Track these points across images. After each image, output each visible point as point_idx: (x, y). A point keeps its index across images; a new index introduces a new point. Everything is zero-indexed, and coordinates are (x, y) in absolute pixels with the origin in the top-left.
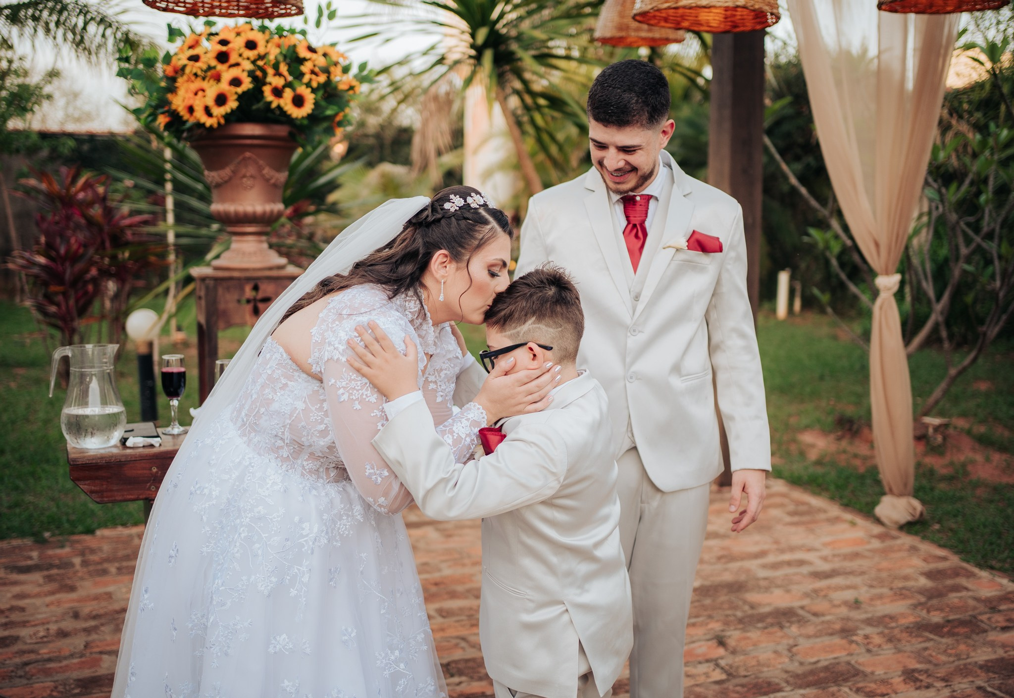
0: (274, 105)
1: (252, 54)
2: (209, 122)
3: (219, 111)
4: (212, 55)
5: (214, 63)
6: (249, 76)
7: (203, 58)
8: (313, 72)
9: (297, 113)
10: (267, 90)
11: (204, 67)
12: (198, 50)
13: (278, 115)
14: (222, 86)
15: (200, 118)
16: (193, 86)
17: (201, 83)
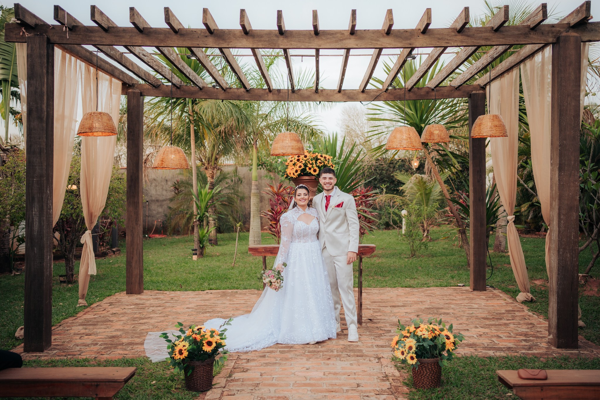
0: (309, 172)
1: (305, 159)
2: (294, 177)
3: (296, 174)
4: (296, 160)
5: (296, 162)
6: (303, 165)
7: (294, 161)
8: (320, 163)
9: (314, 173)
10: (307, 168)
11: (294, 163)
12: (293, 159)
13: (310, 174)
14: (297, 168)
15: (292, 175)
16: (291, 168)
17: (293, 167)
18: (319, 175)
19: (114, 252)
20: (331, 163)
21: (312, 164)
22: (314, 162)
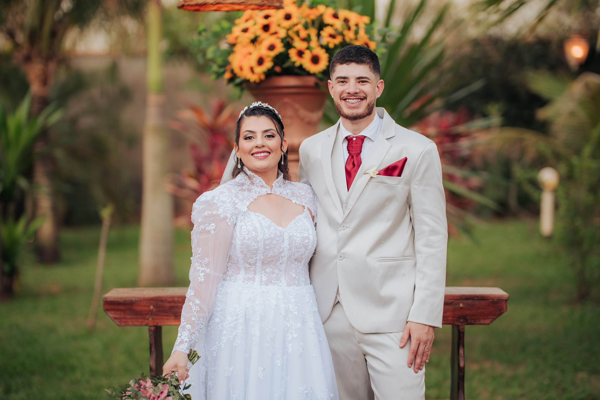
0: (297, 64)
1: (287, 24)
2: (253, 78)
3: (259, 71)
4: (259, 27)
5: (259, 32)
6: (281, 42)
8: (331, 36)
9: (313, 69)
10: (292, 53)
11: (252, 36)
12: (250, 24)
13: (301, 71)
14: (262, 50)
15: (246, 74)
16: (245, 51)
17: (251, 48)
18: (327, 73)
20: (362, 35)
21: (307, 39)
22: (313, 32)
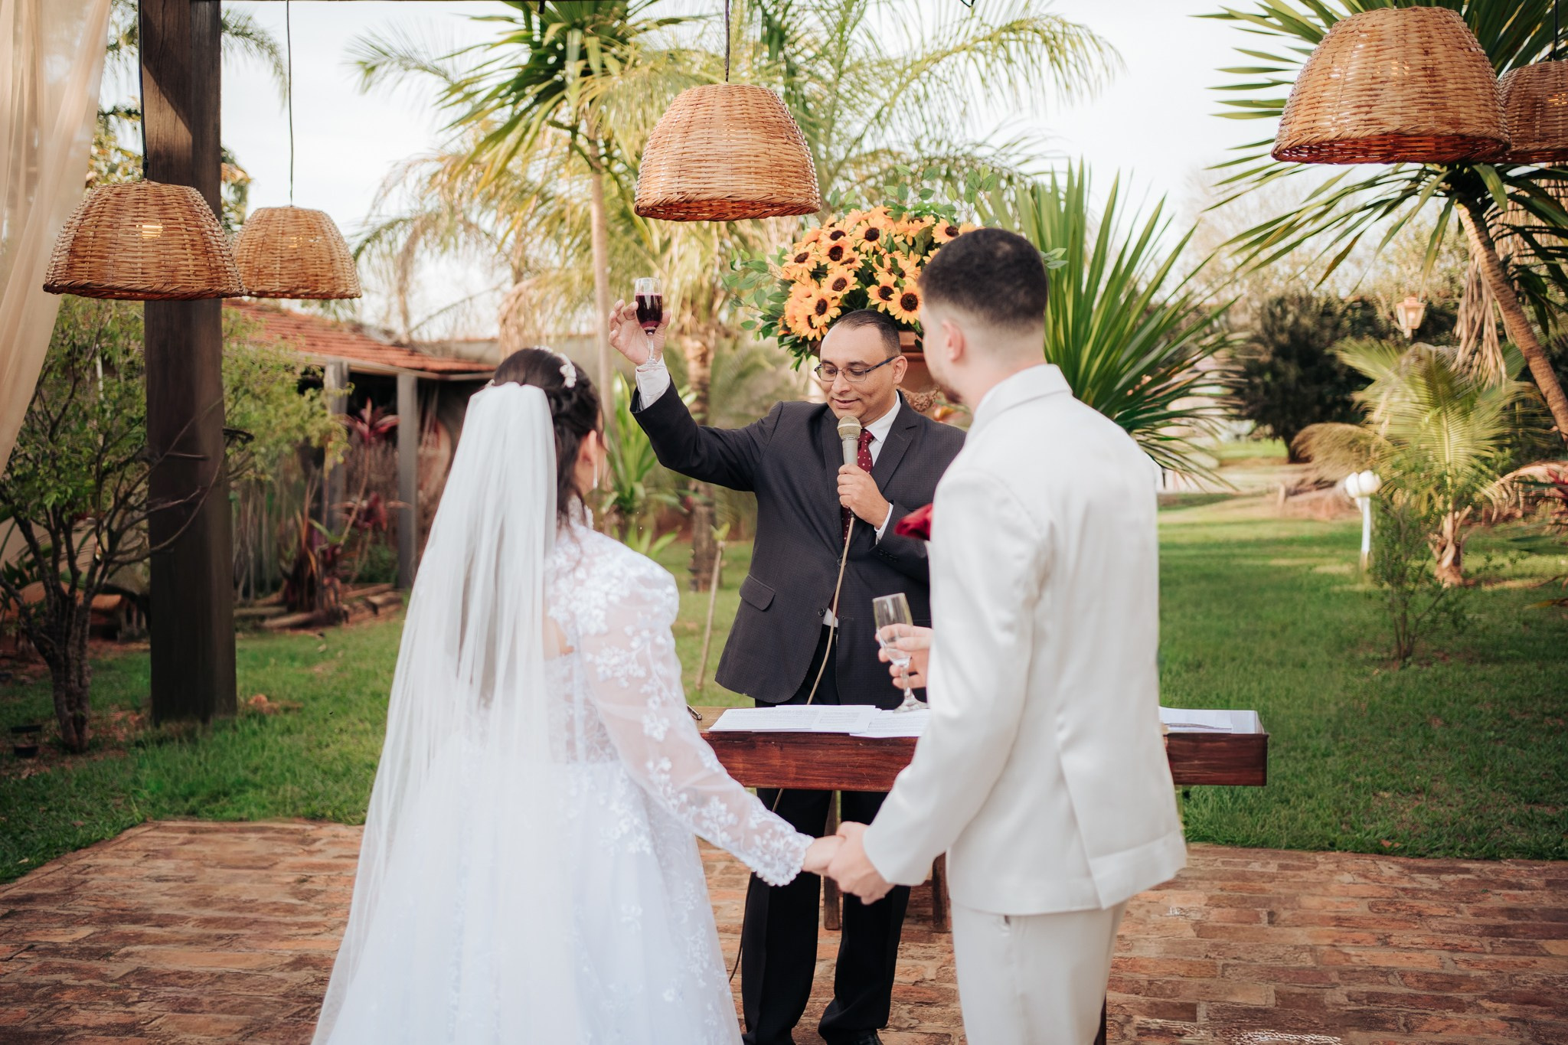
1: (868, 246)
2: (811, 334)
4: (826, 251)
5: (825, 260)
6: (856, 275)
7: (815, 257)
9: (907, 317)
10: (873, 292)
11: (813, 267)
12: (811, 246)
14: (826, 289)
15: (802, 328)
16: (803, 291)
17: (811, 285)
19: (375, 608)
21: (897, 270)
